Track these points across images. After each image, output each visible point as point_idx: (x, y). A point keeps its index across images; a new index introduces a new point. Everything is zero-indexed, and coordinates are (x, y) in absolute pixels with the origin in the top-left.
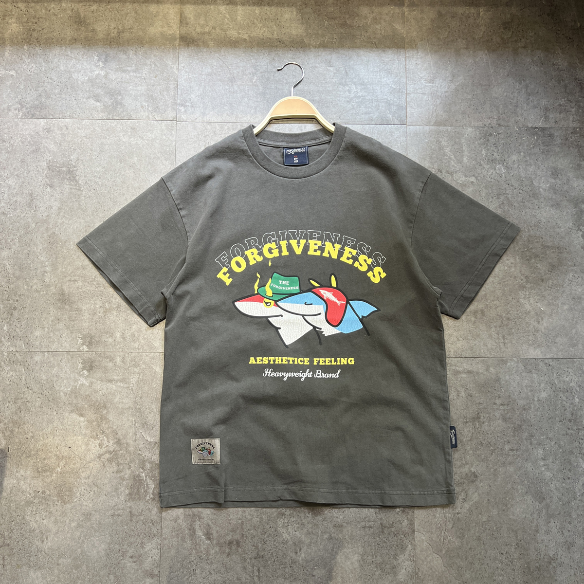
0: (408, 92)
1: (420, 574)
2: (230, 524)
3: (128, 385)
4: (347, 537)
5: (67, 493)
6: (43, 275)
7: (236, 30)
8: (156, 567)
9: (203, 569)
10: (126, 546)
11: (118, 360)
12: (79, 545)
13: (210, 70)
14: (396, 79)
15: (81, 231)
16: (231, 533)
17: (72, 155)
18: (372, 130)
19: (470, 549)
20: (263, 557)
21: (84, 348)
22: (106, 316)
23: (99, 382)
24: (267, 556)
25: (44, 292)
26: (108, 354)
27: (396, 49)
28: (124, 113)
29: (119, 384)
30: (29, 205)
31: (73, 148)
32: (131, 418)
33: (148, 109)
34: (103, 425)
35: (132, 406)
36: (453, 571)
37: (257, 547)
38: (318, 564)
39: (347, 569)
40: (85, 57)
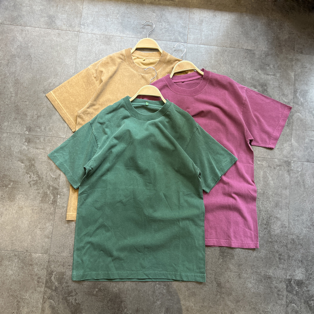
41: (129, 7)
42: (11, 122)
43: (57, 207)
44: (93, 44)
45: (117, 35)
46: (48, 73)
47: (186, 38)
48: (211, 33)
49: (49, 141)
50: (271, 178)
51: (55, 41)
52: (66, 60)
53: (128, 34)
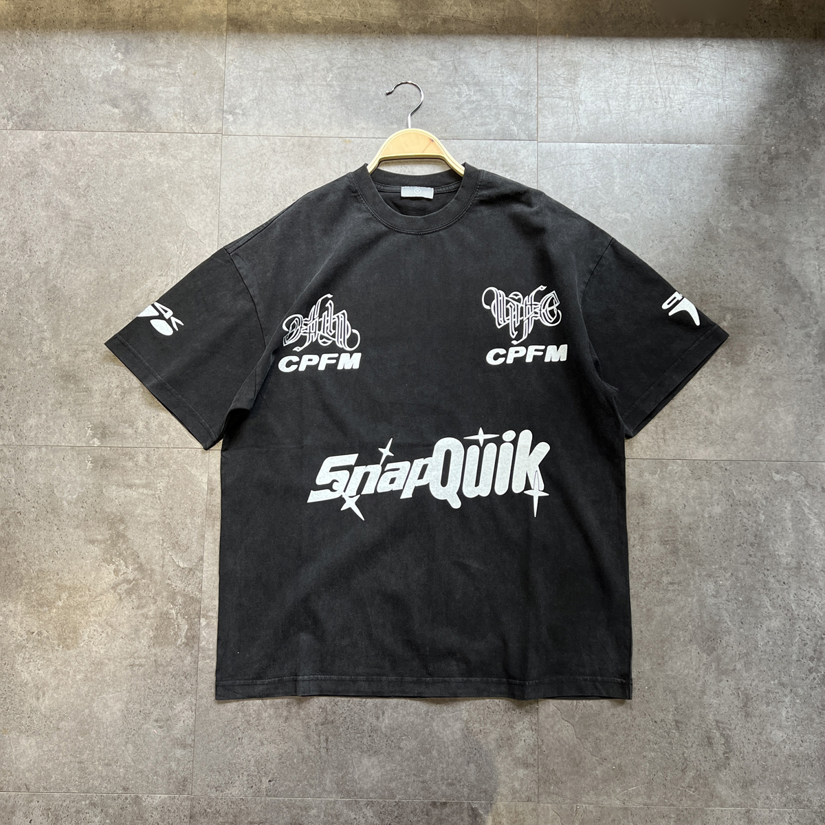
0: (540, 95)
1: (544, 748)
3: (154, 492)
5: (71, 635)
6: (40, 343)
7: (304, 9)
8: (190, 735)
9: (252, 738)
10: (149, 706)
11: (141, 458)
12: (87, 704)
13: (269, 66)
14: (524, 78)
15: (91, 284)
17: (80, 181)
18: (489, 148)
20: (332, 723)
21: (94, 442)
22: (125, 399)
23: (114, 487)
24: (338, 722)
25: (42, 366)
26: (127, 450)
27: (525, 35)
28: (151, 124)
29: (141, 490)
30: (22, 248)
31: (81, 170)
32: (157, 536)
33: (183, 118)
34: (120, 545)
35: (159, 520)
36: (589, 745)
37: (325, 710)
38: (407, 732)
39: (445, 740)
40: (98, 46)
41: (359, 49)
42: (47, 415)
43: (200, 655)
44: (263, 167)
45: (332, 133)
46: (142, 262)
47: (532, 125)
48: (604, 105)
49: (161, 462)
50: (816, 521)
51: (155, 166)
52: (189, 220)
53: (363, 128)
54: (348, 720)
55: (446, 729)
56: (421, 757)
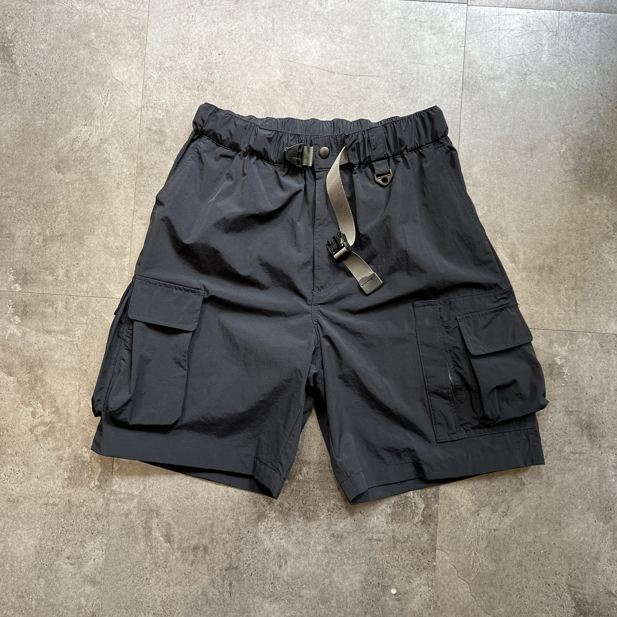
1: (439, 604)
2: (197, 524)
3: (72, 339)
4: (347, 550)
8: (100, 573)
9: (159, 579)
10: (61, 544)
11: (60, 305)
15: (16, 130)
16: (197, 537)
17: (8, 25)
19: (508, 576)
20: (237, 569)
21: (16, 287)
22: (47, 247)
23: (34, 333)
24: (242, 568)
26: (47, 296)
29: (59, 337)
31: (9, 15)
32: (74, 382)
34: (38, 388)
35: (77, 366)
36: (482, 603)
37: (230, 556)
38: (308, 582)
39: (344, 590)
43: (112, 497)
44: (190, 19)
46: (67, 111)
49: (80, 310)
51: (82, 14)
52: (115, 70)
54: (252, 567)
55: (346, 581)
56: (320, 605)
